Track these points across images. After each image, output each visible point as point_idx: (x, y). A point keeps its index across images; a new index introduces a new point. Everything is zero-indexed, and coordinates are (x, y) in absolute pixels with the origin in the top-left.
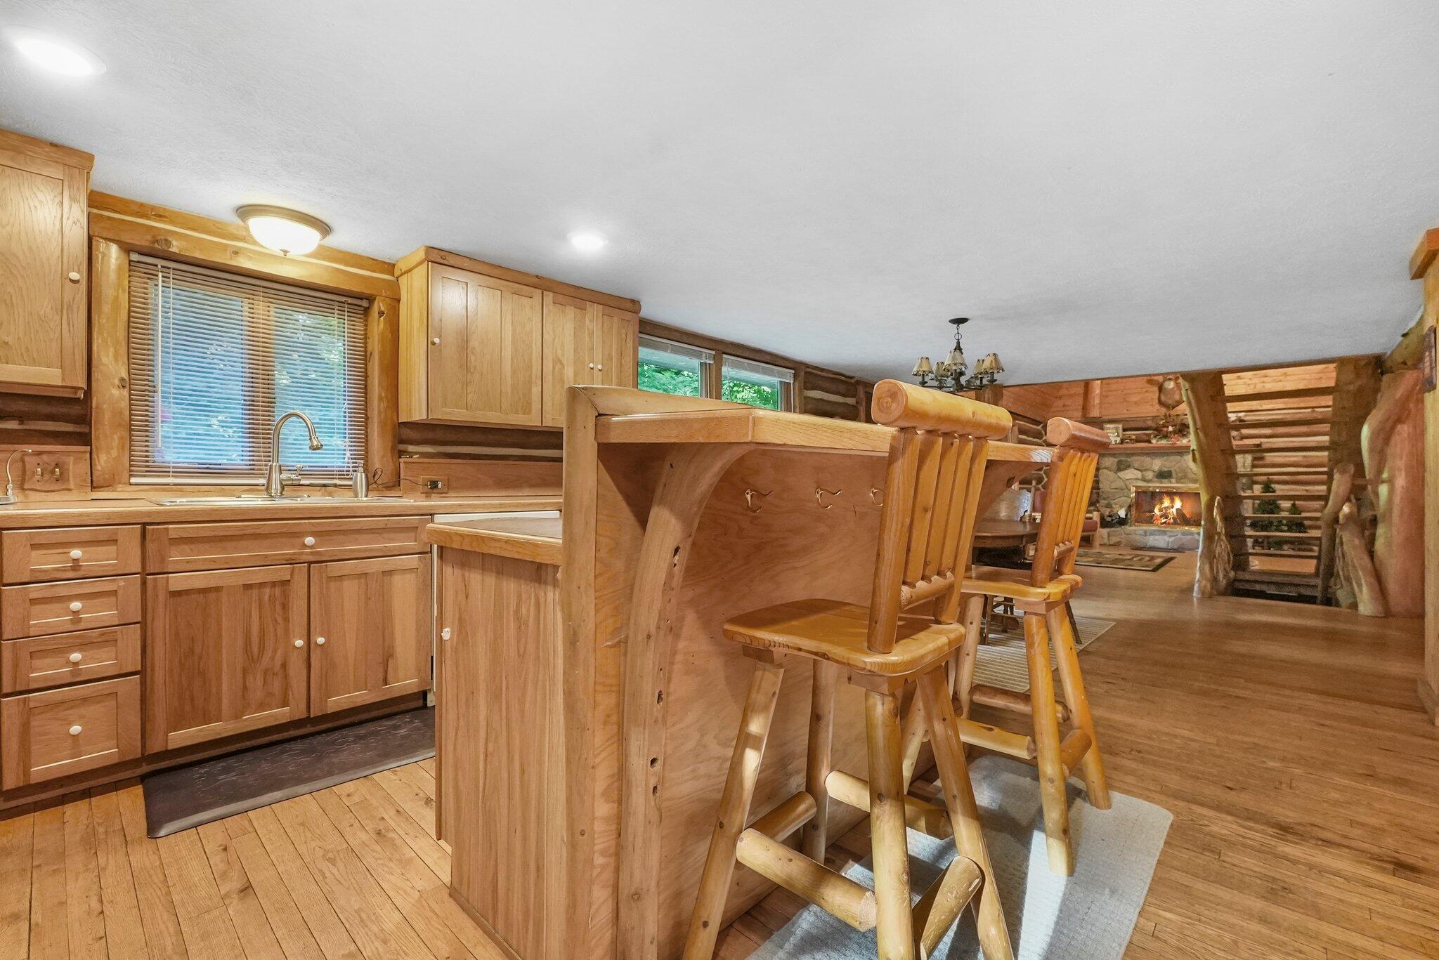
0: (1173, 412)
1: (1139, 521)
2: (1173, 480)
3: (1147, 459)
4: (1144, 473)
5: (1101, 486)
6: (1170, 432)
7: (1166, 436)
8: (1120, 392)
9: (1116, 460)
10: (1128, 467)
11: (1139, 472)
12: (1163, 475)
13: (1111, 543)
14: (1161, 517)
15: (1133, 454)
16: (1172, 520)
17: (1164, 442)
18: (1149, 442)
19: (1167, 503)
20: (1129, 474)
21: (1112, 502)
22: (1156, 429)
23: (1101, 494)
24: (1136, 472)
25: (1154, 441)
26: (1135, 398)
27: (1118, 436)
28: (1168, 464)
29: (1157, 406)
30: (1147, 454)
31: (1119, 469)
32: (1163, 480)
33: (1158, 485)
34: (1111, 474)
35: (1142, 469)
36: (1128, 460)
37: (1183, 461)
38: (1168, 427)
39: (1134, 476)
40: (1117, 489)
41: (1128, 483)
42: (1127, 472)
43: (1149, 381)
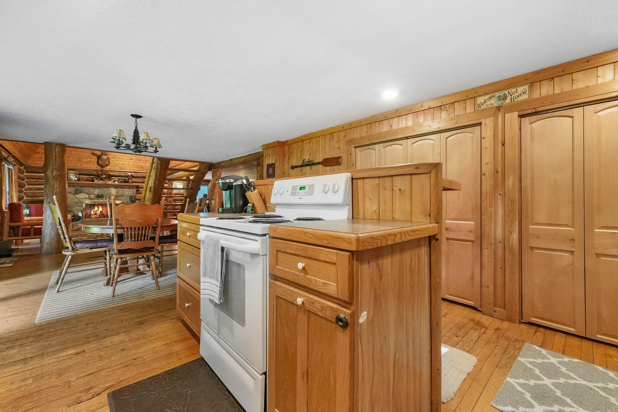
0: (105, 169)
2: (104, 199)
3: (92, 189)
4: (90, 195)
6: (104, 177)
7: (102, 179)
8: (77, 156)
9: (75, 189)
11: (87, 195)
12: (99, 196)
13: (74, 229)
14: (94, 214)
15: (84, 187)
17: (101, 182)
18: (93, 181)
19: (96, 209)
20: (81, 196)
22: (97, 176)
24: (85, 194)
25: (96, 181)
26: (85, 160)
27: (76, 177)
28: (102, 192)
29: (97, 166)
30: (91, 187)
31: (76, 193)
32: (99, 199)
33: (97, 201)
34: (72, 196)
35: (89, 193)
36: (82, 189)
37: (108, 191)
38: (103, 175)
39: (84, 196)
40: (75, 203)
41: (81, 200)
42: (80, 194)
43: (92, 152)
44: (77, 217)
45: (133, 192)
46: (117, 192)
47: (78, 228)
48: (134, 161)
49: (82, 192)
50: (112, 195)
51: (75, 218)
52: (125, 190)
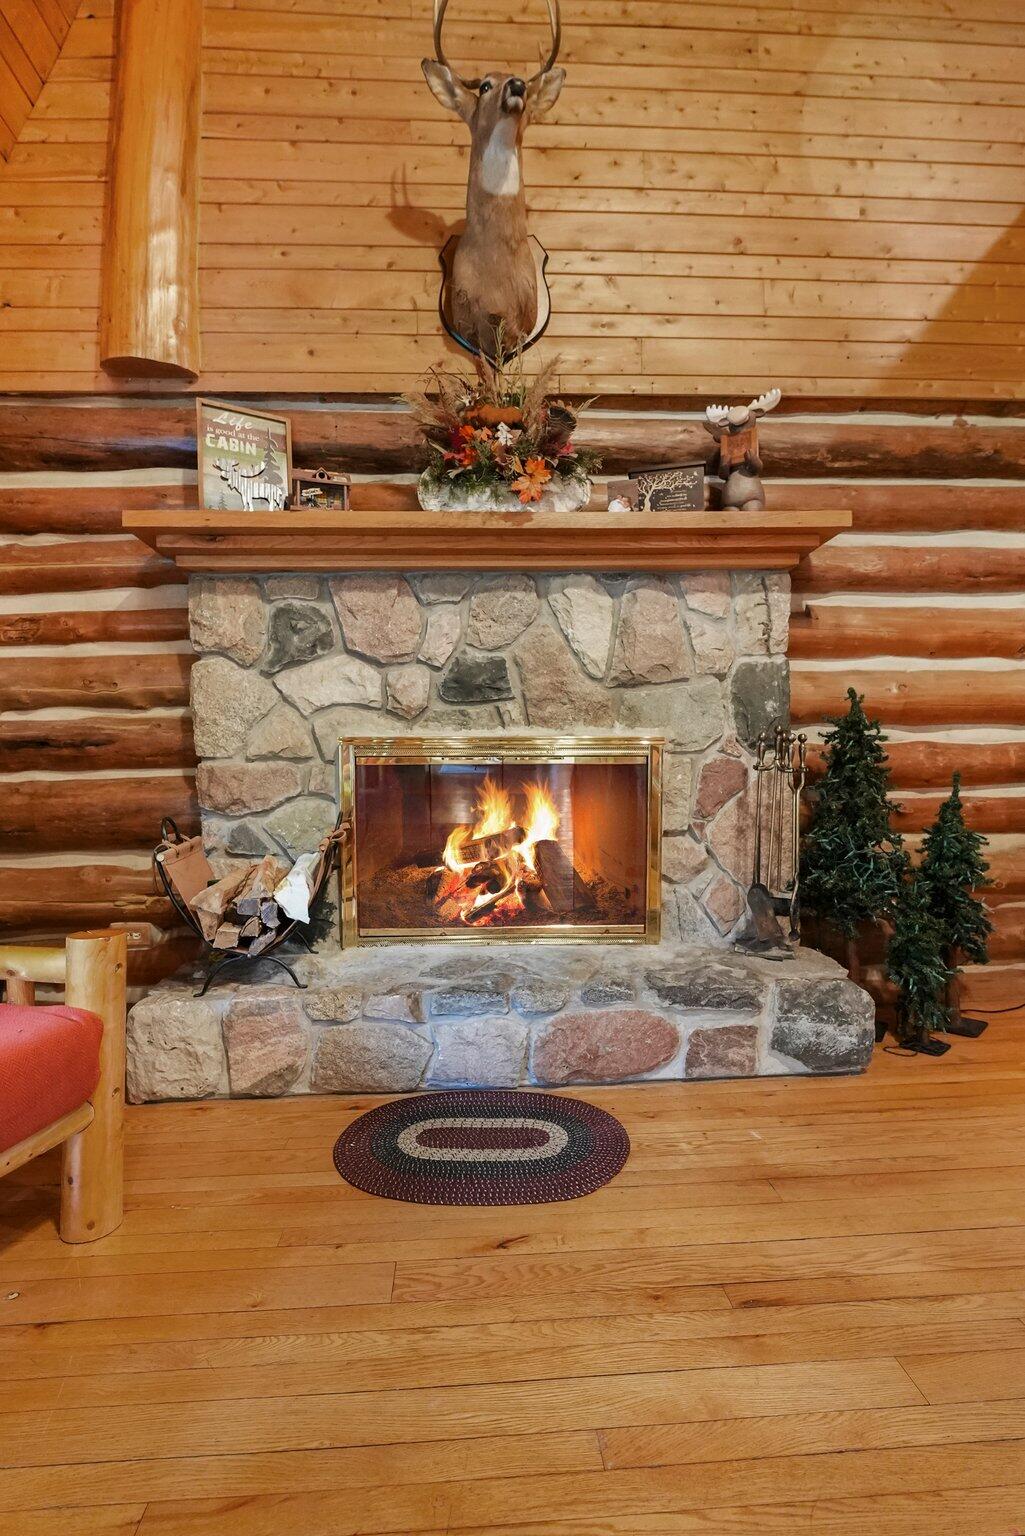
1: (376, 917)
2: (513, 709)
3: (405, 604)
4: (393, 674)
5: (202, 744)
9: (268, 610)
10: (322, 643)
11: (370, 671)
12: (470, 683)
13: (242, 1084)
14: (473, 881)
16: (518, 898)
17: (479, 505)
19: (495, 818)
21: (256, 825)
23: (203, 784)
24: (354, 667)
25: (433, 502)
26: (346, 294)
28: (493, 632)
29: (437, 349)
30: (398, 571)
31: (286, 659)
32: (472, 710)
33: (452, 732)
34: (249, 682)
35: (382, 654)
36: (325, 608)
37: (546, 619)
38: (494, 427)
39: (349, 688)
40: (275, 756)
41: (320, 723)
42: (317, 667)
43: (400, 201)
44: (265, 930)
45: (767, 629)
46: (622, 630)
47: (278, 1076)
48: (769, 266)
49: (323, 642)
50: (575, 664)
51: (245, 942)
52: (695, 600)
